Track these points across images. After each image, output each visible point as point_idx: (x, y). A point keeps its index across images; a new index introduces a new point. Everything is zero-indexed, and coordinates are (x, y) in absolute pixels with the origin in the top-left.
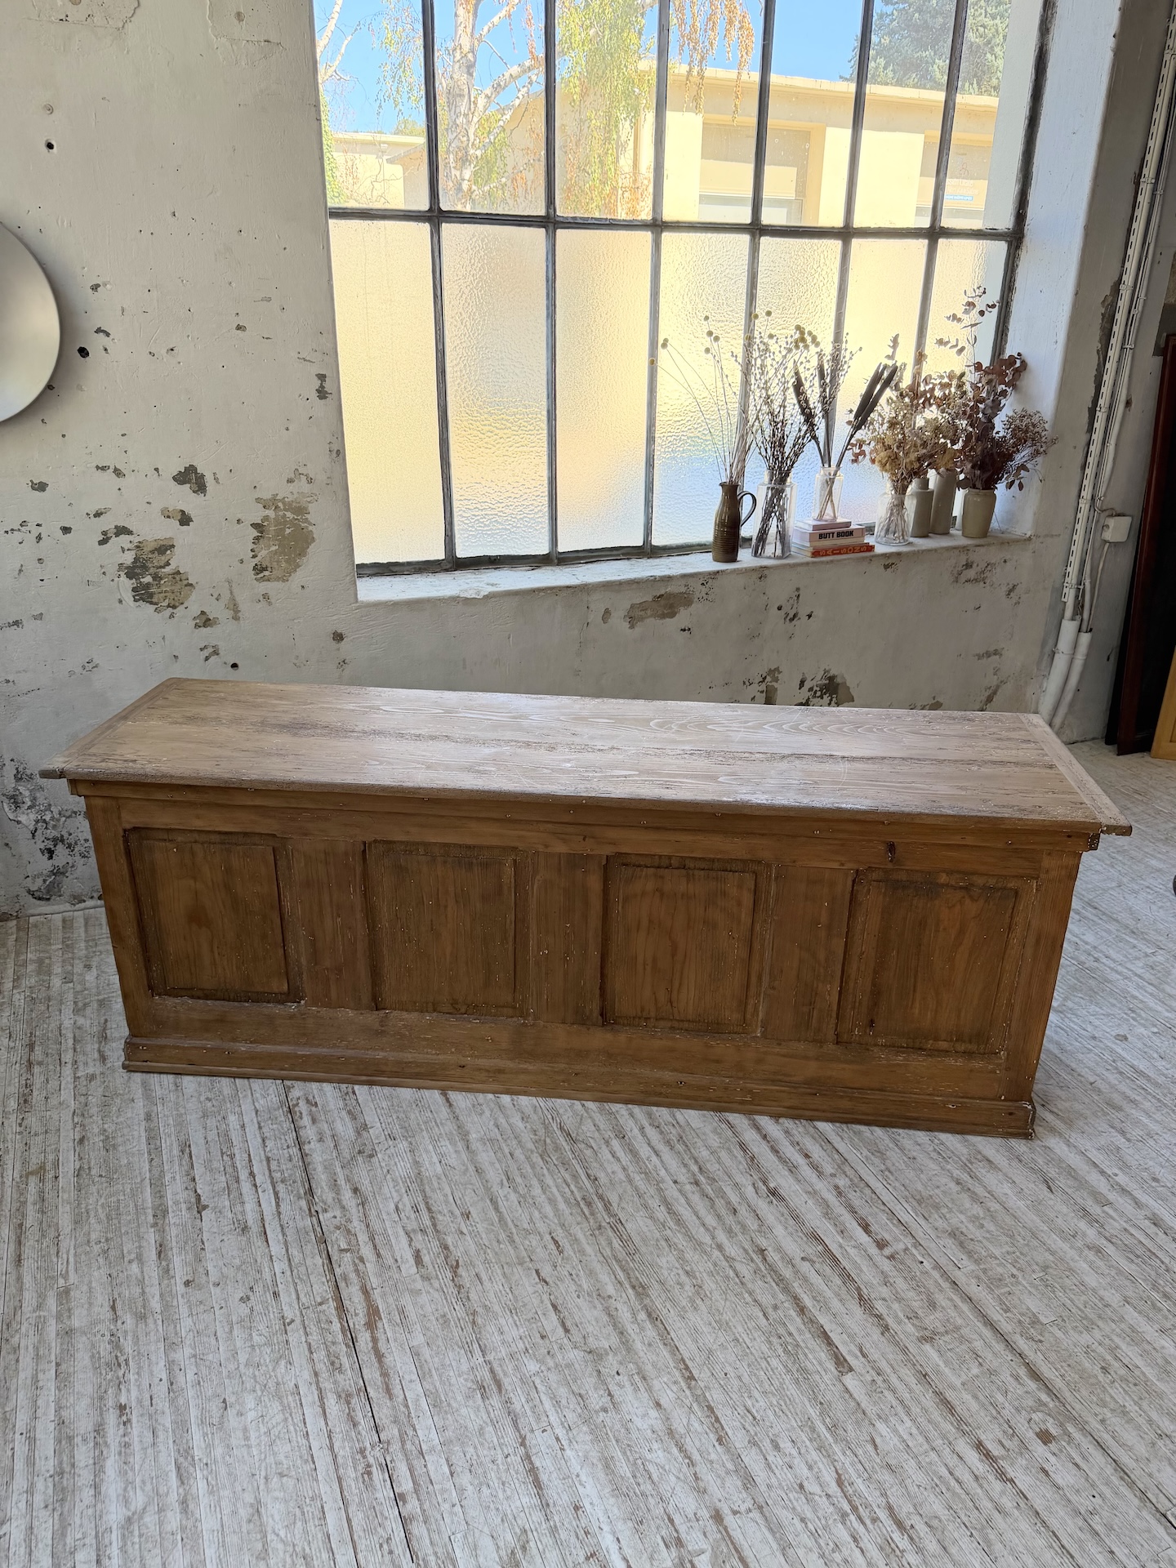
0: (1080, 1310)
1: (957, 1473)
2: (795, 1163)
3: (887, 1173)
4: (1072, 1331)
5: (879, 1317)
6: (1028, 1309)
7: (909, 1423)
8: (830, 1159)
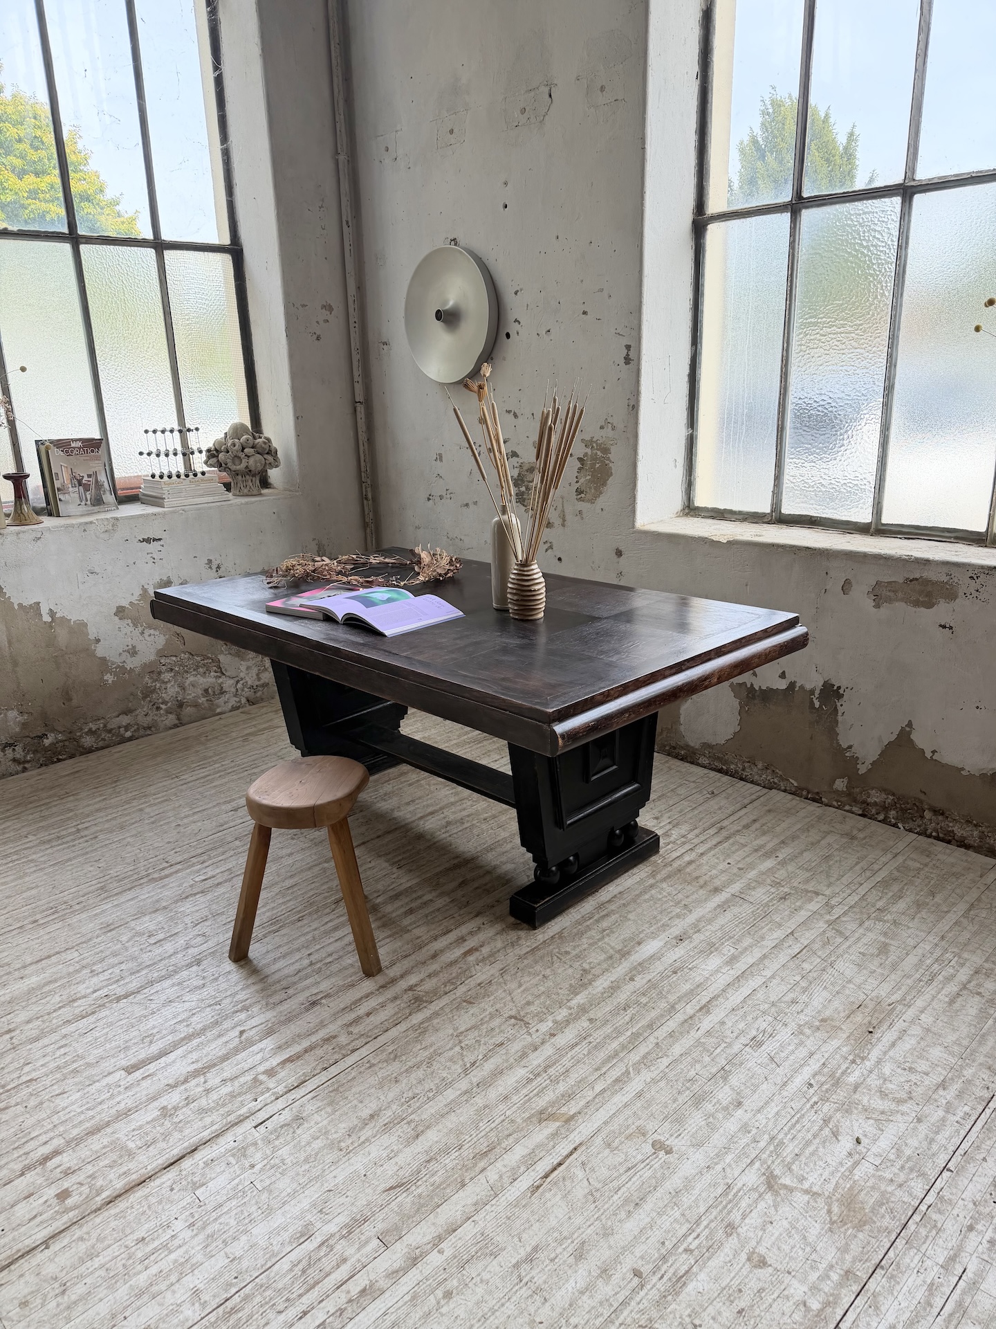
0: (216, 1219)
1: (32, 1142)
2: (358, 1009)
3: (368, 1065)
4: (187, 1213)
5: (186, 1081)
6: (212, 1179)
7: (79, 1110)
8: (371, 1027)
